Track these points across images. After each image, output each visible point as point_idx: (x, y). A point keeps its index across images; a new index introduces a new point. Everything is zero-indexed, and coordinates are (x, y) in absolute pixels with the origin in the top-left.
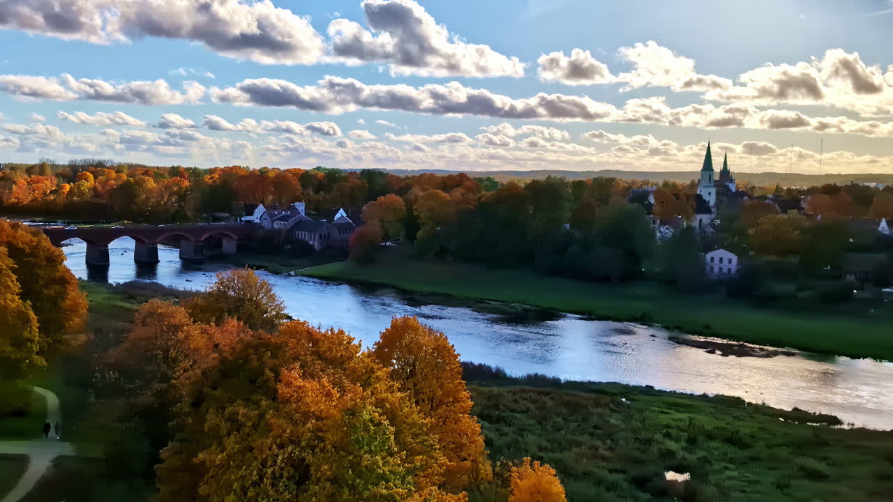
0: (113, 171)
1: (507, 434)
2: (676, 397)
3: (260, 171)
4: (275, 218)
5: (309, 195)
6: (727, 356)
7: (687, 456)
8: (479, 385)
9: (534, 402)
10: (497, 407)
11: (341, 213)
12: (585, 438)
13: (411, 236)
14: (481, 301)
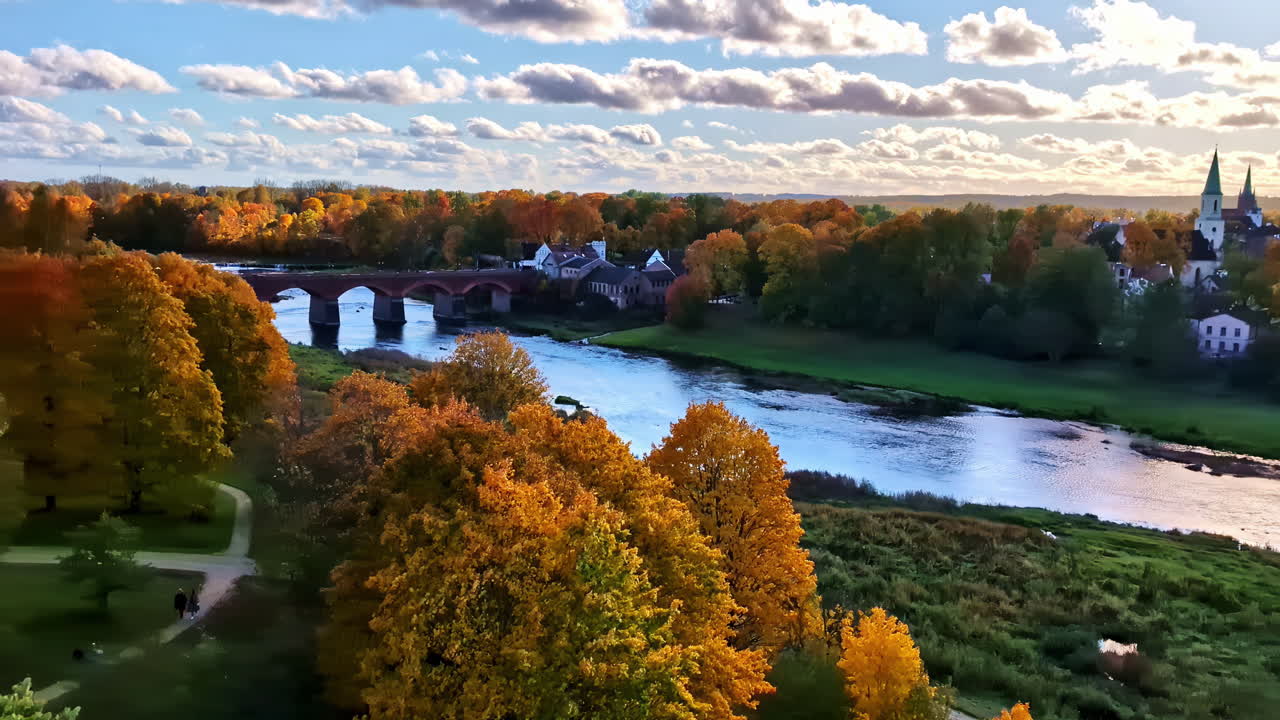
0: (351, 198)
1: (867, 575)
2: (1129, 533)
3: (549, 197)
4: (564, 263)
5: (612, 231)
6: (1219, 475)
7: (1136, 619)
8: (835, 505)
9: (910, 532)
10: (855, 536)
11: (657, 257)
12: (982, 586)
13: (754, 291)
14: (851, 385)
